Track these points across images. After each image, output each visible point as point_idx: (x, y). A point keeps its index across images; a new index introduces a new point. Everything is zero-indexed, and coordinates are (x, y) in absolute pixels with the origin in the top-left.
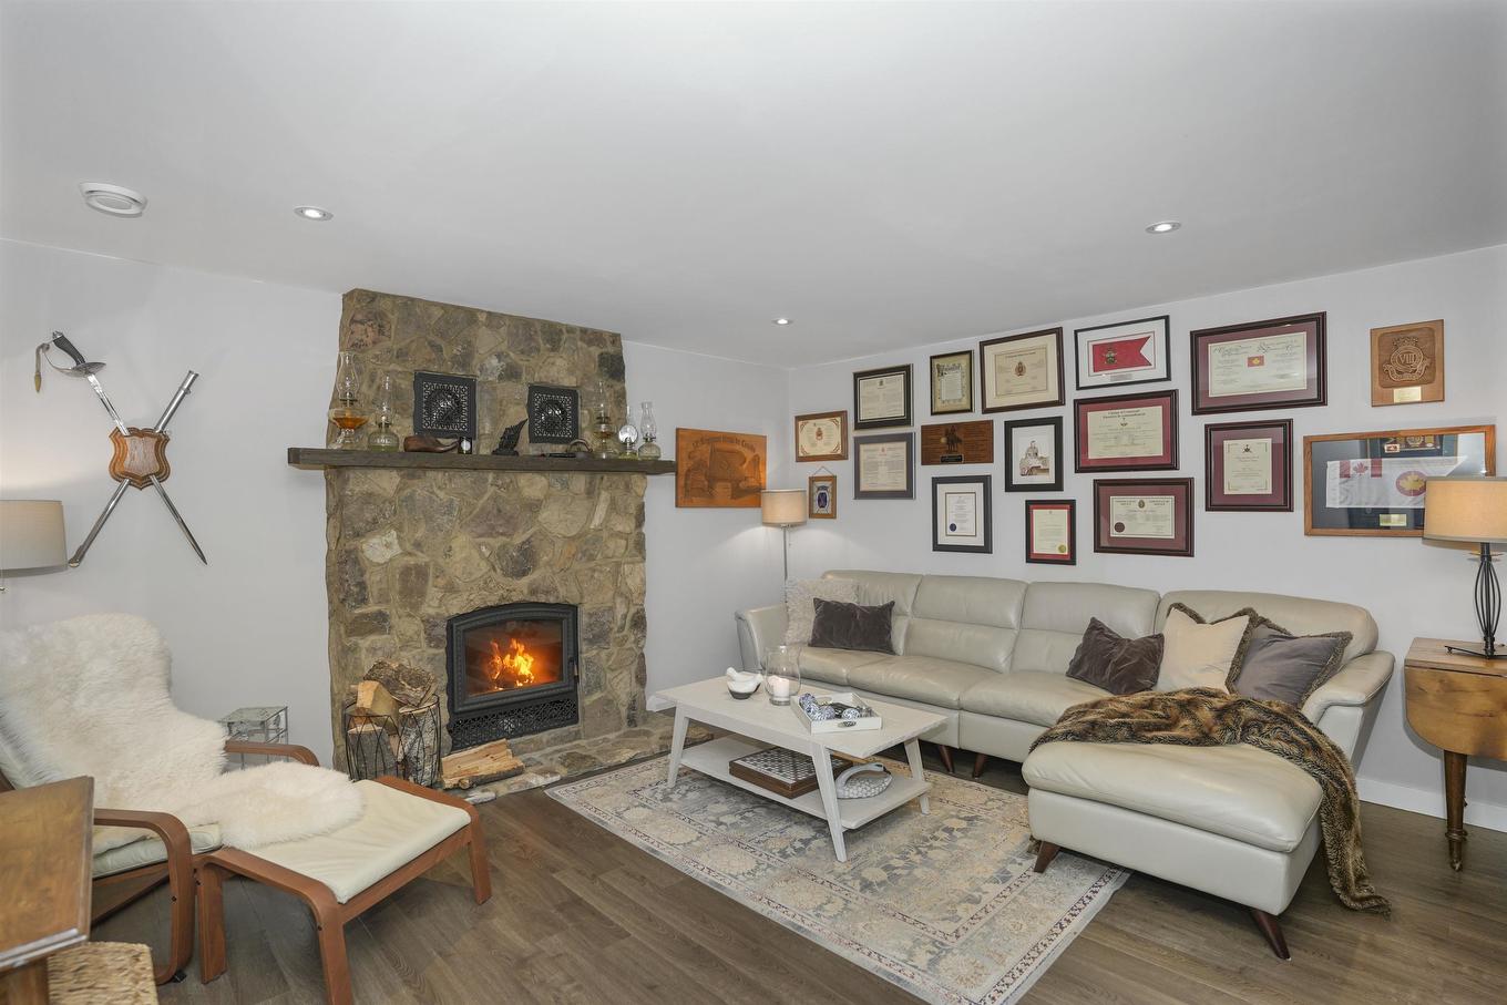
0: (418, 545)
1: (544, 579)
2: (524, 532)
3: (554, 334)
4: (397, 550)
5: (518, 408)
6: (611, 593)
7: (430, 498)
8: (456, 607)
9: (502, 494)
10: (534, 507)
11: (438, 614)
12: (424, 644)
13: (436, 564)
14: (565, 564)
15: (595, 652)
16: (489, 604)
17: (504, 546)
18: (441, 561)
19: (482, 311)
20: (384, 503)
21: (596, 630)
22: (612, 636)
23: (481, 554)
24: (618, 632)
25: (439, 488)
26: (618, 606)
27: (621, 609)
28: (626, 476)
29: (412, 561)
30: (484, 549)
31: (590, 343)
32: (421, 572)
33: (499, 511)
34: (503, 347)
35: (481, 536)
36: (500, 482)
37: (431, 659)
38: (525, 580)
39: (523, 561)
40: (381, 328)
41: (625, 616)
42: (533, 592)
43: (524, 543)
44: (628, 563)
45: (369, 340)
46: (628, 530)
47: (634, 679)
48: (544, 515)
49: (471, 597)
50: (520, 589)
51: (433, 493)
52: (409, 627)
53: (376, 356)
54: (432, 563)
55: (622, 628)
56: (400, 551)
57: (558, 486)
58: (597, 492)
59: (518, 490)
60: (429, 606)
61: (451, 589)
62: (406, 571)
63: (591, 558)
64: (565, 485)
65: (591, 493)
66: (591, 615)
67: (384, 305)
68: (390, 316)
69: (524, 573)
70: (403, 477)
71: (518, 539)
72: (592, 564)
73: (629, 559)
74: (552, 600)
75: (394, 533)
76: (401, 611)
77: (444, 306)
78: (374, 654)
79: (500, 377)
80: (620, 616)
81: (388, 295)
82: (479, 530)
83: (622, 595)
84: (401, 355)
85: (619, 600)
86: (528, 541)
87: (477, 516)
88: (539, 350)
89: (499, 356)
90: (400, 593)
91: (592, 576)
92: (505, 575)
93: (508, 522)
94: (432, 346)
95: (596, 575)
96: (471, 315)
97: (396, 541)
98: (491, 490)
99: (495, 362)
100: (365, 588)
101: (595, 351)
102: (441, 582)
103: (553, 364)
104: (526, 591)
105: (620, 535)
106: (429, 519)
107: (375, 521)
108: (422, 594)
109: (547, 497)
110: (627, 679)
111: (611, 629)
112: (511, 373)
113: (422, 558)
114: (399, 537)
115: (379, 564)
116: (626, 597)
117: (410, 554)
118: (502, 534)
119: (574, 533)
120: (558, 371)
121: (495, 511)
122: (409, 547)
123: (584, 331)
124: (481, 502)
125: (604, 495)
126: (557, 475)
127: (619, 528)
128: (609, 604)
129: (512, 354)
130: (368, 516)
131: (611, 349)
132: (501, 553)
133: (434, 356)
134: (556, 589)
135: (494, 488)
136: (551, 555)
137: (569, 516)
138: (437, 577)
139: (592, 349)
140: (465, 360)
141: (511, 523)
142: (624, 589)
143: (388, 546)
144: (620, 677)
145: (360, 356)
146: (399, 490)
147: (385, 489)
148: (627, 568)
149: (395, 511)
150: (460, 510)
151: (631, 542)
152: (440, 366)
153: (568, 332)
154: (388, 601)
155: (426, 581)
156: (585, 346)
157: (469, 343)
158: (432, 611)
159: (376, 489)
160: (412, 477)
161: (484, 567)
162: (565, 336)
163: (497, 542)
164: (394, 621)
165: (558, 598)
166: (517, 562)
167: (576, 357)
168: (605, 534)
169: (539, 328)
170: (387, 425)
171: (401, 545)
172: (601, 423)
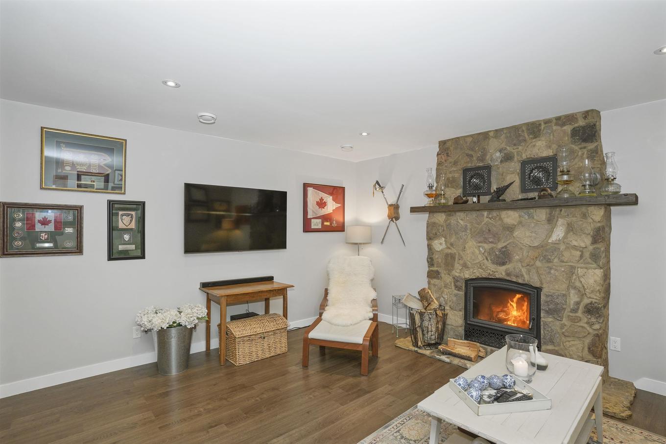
0: (452, 245)
1: (514, 268)
2: (504, 242)
3: (534, 129)
4: (444, 246)
5: (513, 176)
6: (564, 286)
7: (457, 224)
8: (467, 275)
9: (492, 222)
10: (510, 229)
11: (459, 276)
12: (453, 288)
13: (459, 254)
14: (530, 262)
15: (550, 320)
16: (483, 276)
17: (492, 248)
18: (461, 253)
19: (490, 131)
20: (439, 226)
21: (551, 306)
22: (567, 313)
23: (480, 251)
24: (571, 312)
25: (462, 220)
26: (571, 295)
27: (573, 298)
28: (584, 209)
29: (449, 251)
30: (481, 249)
31: (563, 125)
32: (452, 256)
33: (489, 231)
34: (503, 145)
35: (480, 242)
36: (490, 216)
37: (456, 295)
38: (504, 268)
39: (503, 258)
40: (448, 155)
41: (578, 303)
42: (508, 274)
43: (503, 248)
44: (581, 268)
45: (443, 161)
46: (583, 245)
47: (586, 349)
48: (516, 233)
49: (475, 271)
50: (500, 272)
51: (458, 222)
52: (448, 279)
53: (446, 166)
54: (457, 254)
55: (575, 311)
56: (446, 247)
57: (527, 217)
58: (555, 220)
59: (501, 219)
60: (456, 272)
61: (465, 266)
62: (447, 255)
63: (549, 261)
64: (531, 217)
65: (550, 220)
66: (547, 296)
67: (448, 144)
68: (451, 148)
69: (503, 264)
70: (447, 215)
71: (500, 245)
72: (550, 265)
73: (583, 265)
74: (520, 281)
75: (443, 239)
76: (445, 272)
77: (471, 136)
78: (435, 287)
79: (501, 162)
80: (572, 302)
81: (450, 140)
82: (479, 240)
83: (575, 288)
84: (455, 163)
85: (572, 292)
86: (506, 247)
87: (479, 233)
88: (525, 140)
89: (500, 151)
90: (444, 264)
91: (550, 273)
92: (493, 263)
93: (494, 236)
94: (467, 156)
95: (552, 271)
96: (485, 136)
97: (444, 242)
98: (486, 220)
99: (498, 154)
100: (433, 260)
101: (568, 128)
102: (461, 262)
103: (534, 146)
104: (504, 274)
105: (575, 248)
106: (456, 233)
107: (436, 234)
108: (453, 266)
109: (520, 223)
110: (580, 346)
111: (565, 309)
112: (508, 158)
113: (453, 251)
114: (445, 241)
115: (438, 251)
116: (579, 291)
117: (449, 248)
118: (491, 242)
119: (536, 244)
120: (540, 149)
121: (487, 231)
122: (449, 245)
123: (558, 119)
124: (480, 226)
125: (561, 221)
126: (525, 211)
127: (575, 243)
128: (564, 292)
129: (508, 148)
130: (434, 232)
131: (581, 123)
132: (491, 251)
133: (468, 160)
134: (522, 276)
135: (488, 219)
136: (521, 256)
137: (534, 234)
138: (460, 259)
139: (565, 128)
140: (482, 159)
141: (496, 237)
142: (578, 284)
143: (441, 244)
144: (573, 343)
145: (441, 167)
146: (446, 221)
147: (440, 221)
148: (580, 271)
149: (444, 230)
150: (471, 230)
151: (587, 255)
152: (471, 163)
153: (545, 123)
154: (440, 267)
155: (455, 261)
156: (559, 128)
157: (484, 149)
158: (457, 274)
159: (437, 221)
160: (450, 215)
161: (480, 258)
162: (542, 127)
163: (487, 246)
164: (443, 275)
165: (524, 280)
166: (499, 258)
167: (552, 137)
168: (562, 247)
169: (524, 128)
170: (444, 195)
171: (446, 244)
172: (563, 175)
